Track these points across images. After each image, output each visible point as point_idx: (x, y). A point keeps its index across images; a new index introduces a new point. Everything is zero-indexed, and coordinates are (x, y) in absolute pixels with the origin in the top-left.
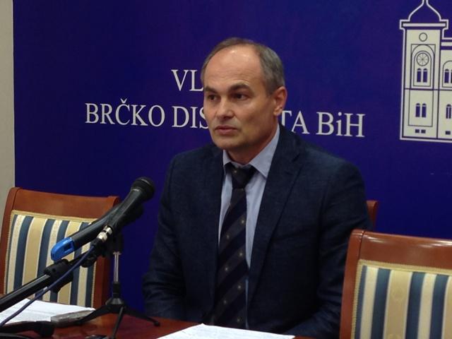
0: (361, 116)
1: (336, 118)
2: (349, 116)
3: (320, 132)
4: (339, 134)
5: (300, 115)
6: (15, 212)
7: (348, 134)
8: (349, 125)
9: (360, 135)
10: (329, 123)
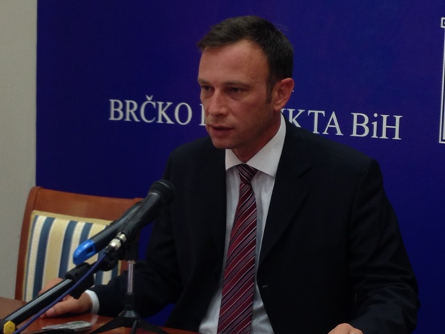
0: (398, 118)
1: (372, 119)
2: (385, 117)
3: (354, 134)
4: (375, 136)
5: (333, 116)
6: (36, 212)
7: (384, 136)
8: (385, 126)
9: (397, 137)
10: (364, 125)
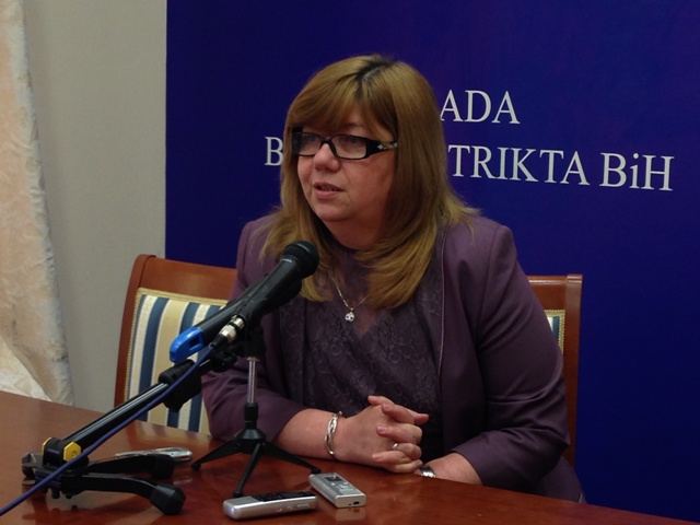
0: (667, 159)
1: (630, 161)
2: (649, 158)
3: (606, 183)
4: (634, 185)
5: (576, 157)
6: (142, 291)
7: (648, 186)
8: (649, 172)
9: (666, 187)
10: (618, 170)
